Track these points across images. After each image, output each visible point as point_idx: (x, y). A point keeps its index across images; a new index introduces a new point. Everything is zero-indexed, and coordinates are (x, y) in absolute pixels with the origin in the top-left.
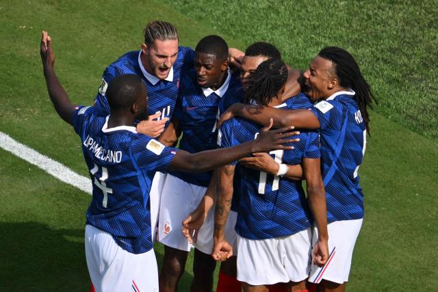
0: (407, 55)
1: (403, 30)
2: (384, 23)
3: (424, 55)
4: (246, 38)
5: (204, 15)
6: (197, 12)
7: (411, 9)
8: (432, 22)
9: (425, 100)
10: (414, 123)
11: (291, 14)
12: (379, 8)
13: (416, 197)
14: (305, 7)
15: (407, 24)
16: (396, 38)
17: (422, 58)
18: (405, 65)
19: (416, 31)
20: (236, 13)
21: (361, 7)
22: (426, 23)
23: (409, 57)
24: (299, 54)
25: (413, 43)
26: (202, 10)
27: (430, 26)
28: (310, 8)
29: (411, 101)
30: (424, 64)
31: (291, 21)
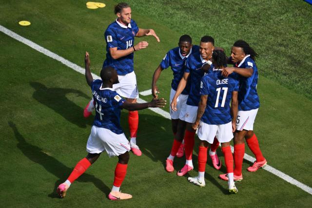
0: (260, 45)
1: (259, 36)
2: (251, 33)
3: (267, 46)
4: (196, 39)
5: (179, 29)
6: (177, 28)
7: (262, 27)
8: (270, 32)
9: (267, 63)
10: (263, 73)
11: (214, 29)
12: (249, 27)
13: (263, 102)
14: (220, 26)
15: (261, 33)
16: (255, 39)
17: (266, 47)
18: (260, 50)
19: (264, 36)
20: (192, 29)
21: (242, 27)
22: (268, 33)
23: (261, 46)
24: (217, 45)
25: (263, 40)
26: (179, 28)
27: (269, 34)
28: (221, 27)
29: (262, 64)
30: (267, 49)
31: (214, 32)
